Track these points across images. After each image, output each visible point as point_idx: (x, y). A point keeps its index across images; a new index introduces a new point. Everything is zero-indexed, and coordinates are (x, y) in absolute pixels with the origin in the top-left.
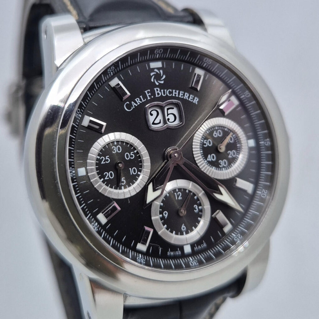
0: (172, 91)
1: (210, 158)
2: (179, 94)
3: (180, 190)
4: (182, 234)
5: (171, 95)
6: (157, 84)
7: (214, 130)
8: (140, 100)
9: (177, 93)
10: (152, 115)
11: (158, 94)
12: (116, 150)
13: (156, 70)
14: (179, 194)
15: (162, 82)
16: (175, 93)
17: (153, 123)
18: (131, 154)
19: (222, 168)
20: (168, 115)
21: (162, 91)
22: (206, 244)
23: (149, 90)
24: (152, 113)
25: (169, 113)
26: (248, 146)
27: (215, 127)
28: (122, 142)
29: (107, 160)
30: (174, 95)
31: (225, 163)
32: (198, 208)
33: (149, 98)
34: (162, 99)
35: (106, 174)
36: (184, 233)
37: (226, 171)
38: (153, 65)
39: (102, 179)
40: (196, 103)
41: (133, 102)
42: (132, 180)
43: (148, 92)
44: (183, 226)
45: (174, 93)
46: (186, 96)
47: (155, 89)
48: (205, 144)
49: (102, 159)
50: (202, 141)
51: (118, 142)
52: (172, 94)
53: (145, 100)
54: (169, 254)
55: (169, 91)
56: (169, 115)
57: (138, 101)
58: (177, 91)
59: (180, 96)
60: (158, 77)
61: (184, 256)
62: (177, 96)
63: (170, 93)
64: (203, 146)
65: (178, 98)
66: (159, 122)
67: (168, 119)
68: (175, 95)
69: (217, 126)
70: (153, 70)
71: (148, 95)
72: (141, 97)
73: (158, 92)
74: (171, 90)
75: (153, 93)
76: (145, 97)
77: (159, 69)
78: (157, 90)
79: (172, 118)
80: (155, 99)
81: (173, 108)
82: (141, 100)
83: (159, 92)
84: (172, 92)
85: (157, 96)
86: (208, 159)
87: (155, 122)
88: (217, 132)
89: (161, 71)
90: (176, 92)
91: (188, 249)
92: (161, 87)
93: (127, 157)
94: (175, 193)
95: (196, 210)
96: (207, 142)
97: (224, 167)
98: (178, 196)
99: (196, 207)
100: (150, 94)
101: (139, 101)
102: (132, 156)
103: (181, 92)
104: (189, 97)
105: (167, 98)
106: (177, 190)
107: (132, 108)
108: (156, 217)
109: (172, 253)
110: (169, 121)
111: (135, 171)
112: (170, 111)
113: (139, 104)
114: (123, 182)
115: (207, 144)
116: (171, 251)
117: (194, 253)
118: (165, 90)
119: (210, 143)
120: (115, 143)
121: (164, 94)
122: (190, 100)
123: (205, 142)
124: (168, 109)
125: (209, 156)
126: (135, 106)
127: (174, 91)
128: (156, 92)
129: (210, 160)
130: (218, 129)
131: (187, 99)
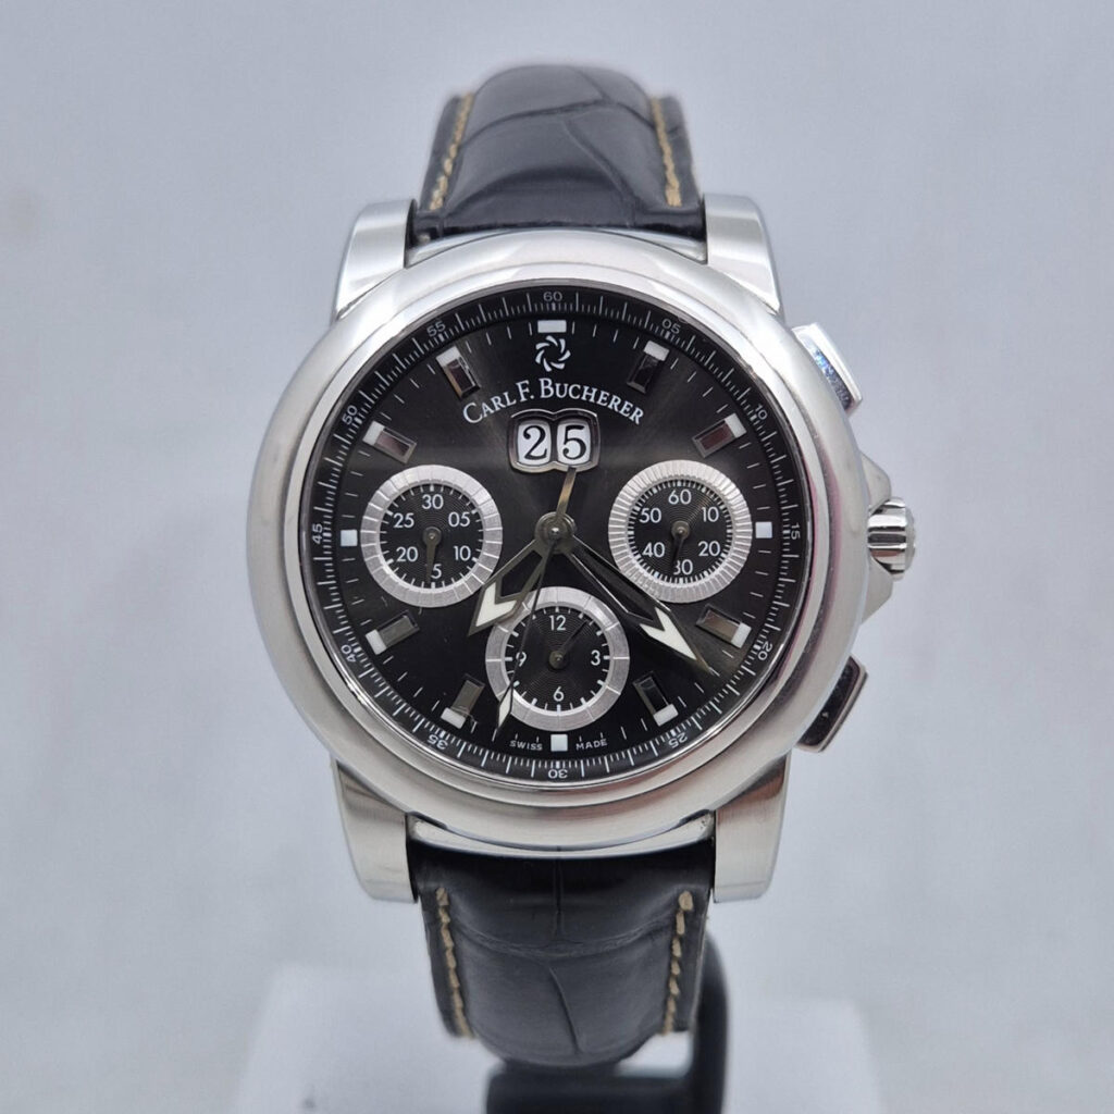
0: (582, 390)
1: (649, 550)
2: (597, 398)
3: (564, 609)
4: (552, 707)
5: (578, 397)
6: (548, 369)
7: (672, 488)
8: (502, 402)
9: (593, 395)
10: (527, 436)
11: (547, 392)
12: (431, 502)
13: (550, 338)
14: (561, 620)
15: (561, 366)
16: (589, 394)
17: (528, 456)
18: (463, 517)
19: (678, 576)
20: (567, 440)
21: (558, 385)
22: (607, 741)
23: (527, 382)
24: (529, 432)
25: (569, 437)
26: (754, 533)
27: (676, 481)
28: (448, 488)
29: (409, 522)
30: (584, 398)
31: (687, 568)
32: (601, 657)
33: (523, 399)
34: (554, 403)
35: (401, 551)
36: (559, 707)
37: (687, 585)
38: (545, 326)
39: (391, 561)
40: (637, 422)
41: (484, 405)
42: (456, 570)
43: (524, 386)
44: (557, 692)
45: (585, 393)
46: (614, 404)
47: (542, 380)
48: (644, 518)
49: (398, 518)
50: (638, 509)
51: (437, 486)
52: (582, 395)
53: (515, 402)
54: (513, 743)
55: (576, 388)
56: (568, 443)
57: (497, 403)
58: (595, 390)
59: (599, 402)
60: (552, 354)
61: (548, 755)
62: (592, 400)
63: (575, 392)
64: (637, 521)
65: (594, 407)
66: (542, 453)
67: (566, 451)
68: (589, 397)
69: (682, 481)
70: (542, 338)
71: (521, 391)
72: (506, 394)
73: (547, 387)
74: (579, 387)
75: (535, 388)
76: (515, 395)
77: (557, 336)
78: (546, 383)
79: (574, 448)
80: (539, 402)
81: (580, 428)
82: (504, 401)
83: (549, 387)
84: (581, 392)
85: (543, 396)
86: (645, 553)
87: (533, 454)
88: (678, 493)
89: (563, 342)
90: (590, 391)
91: (559, 743)
92: (556, 376)
93: (454, 522)
94: (552, 617)
95: (596, 661)
96: (648, 512)
97: (682, 575)
98: (558, 623)
99: (596, 654)
100: (527, 390)
101: (499, 403)
102: (464, 521)
103: (603, 393)
104: (620, 407)
105: (568, 401)
106: (557, 610)
107: (481, 418)
108: (495, 660)
109: (521, 745)
110: (568, 455)
111: (465, 554)
112: (573, 433)
113: (497, 409)
114: (436, 573)
115: (650, 517)
116: (520, 740)
117: (570, 755)
118: (566, 385)
119: (656, 517)
120: (432, 489)
121: (562, 392)
122: (622, 412)
123: (643, 513)
124: (568, 428)
125: (649, 545)
126: (488, 412)
127: (586, 388)
128: (543, 387)
129: (650, 554)
130: (682, 488)
131: (616, 409)
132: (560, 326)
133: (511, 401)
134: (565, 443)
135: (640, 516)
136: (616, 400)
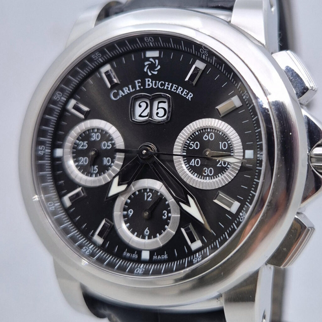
0: (165, 84)
1: (193, 162)
2: (171, 88)
3: (151, 190)
4: (144, 237)
5: (163, 87)
6: (150, 74)
7: (206, 132)
9: (170, 86)
10: (140, 106)
11: (149, 85)
12: (95, 137)
13: (151, 60)
14: (149, 195)
15: (156, 73)
16: (168, 86)
17: (140, 116)
18: (109, 144)
19: (206, 176)
21: (154, 82)
22: (168, 256)
23: (140, 80)
24: (141, 104)
25: (159, 107)
26: (244, 156)
27: (207, 129)
28: (102, 130)
29: (85, 146)
30: (165, 88)
31: (211, 172)
32: (168, 214)
33: (138, 89)
34: (151, 90)
35: (81, 159)
36: (147, 237)
37: (211, 181)
38: (149, 54)
39: (77, 164)
40: (190, 100)
41: (120, 91)
42: (103, 169)
43: (138, 82)
44: (147, 230)
45: (166, 86)
46: (179, 91)
47: (147, 80)
48: (191, 146)
49: (81, 143)
50: (188, 142)
51: (98, 129)
52: (164, 87)
53: (134, 90)
54: (125, 253)
55: (162, 83)
56: (159, 110)
57: (126, 90)
58: (171, 84)
59: (172, 90)
60: (152, 67)
61: (139, 261)
62: (169, 89)
63: (162, 85)
64: (188, 148)
65: (170, 92)
66: (146, 115)
67: (157, 113)
68: (168, 87)
69: (210, 129)
70: (148, 59)
71: (137, 85)
72: (130, 86)
73: (149, 83)
74: (163, 83)
75: (143, 83)
76: (134, 87)
77: (154, 58)
78: (149, 81)
79: (162, 112)
80: (145, 90)
81: (165, 102)
82: (129, 90)
83: (150, 83)
84: (164, 85)
85: (147, 87)
86: (190, 164)
87: (142, 115)
88: (208, 135)
89: (157, 61)
90: (168, 85)
91: (145, 255)
92: (153, 77)
93: (104, 146)
94: (146, 193)
95: (165, 216)
96: (193, 144)
97: (208, 175)
98: (148, 197)
99: (165, 213)
100: (140, 84)
102: (108, 146)
103: (174, 85)
104: (182, 92)
105: (158, 90)
106: (148, 190)
107: (119, 97)
108: (118, 212)
109: (128, 255)
110: (158, 115)
111: (108, 162)
112: (161, 105)
113: (126, 93)
114: (95, 170)
115: (194, 146)
116: (128, 252)
117: (151, 261)
118: (157, 82)
119: (197, 146)
120: (96, 131)
121: (155, 86)
122: (183, 95)
123: (191, 144)
124: (159, 103)
125: (193, 160)
126: (122, 95)
127: (167, 83)
128: (147, 83)
129: (193, 164)
130: (210, 132)
131: (180, 93)
132: (156, 54)
133: (132, 89)
134: (157, 110)
135: (189, 146)
136: (180, 89)
